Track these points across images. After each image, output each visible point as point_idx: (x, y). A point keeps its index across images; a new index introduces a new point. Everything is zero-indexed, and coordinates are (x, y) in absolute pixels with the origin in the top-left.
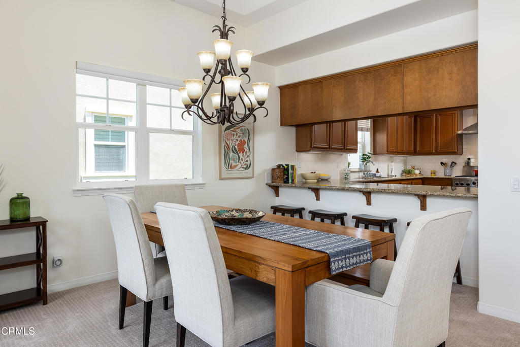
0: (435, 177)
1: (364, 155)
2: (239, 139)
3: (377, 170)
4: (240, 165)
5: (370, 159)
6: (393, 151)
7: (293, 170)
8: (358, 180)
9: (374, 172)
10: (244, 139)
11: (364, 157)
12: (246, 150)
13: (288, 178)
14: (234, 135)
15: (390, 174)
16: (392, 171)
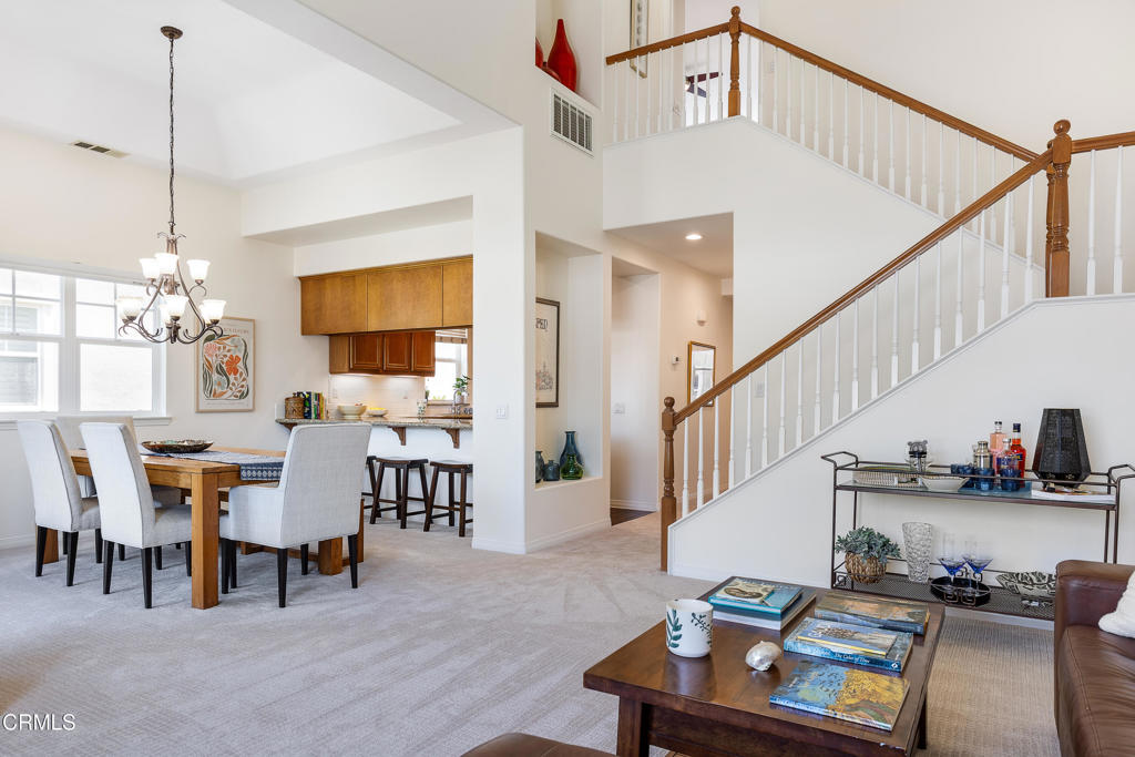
1: (458, 379)
2: (229, 354)
4: (230, 392)
7: (319, 401)
10: (238, 354)
12: (240, 370)
13: (309, 412)
14: (219, 348)
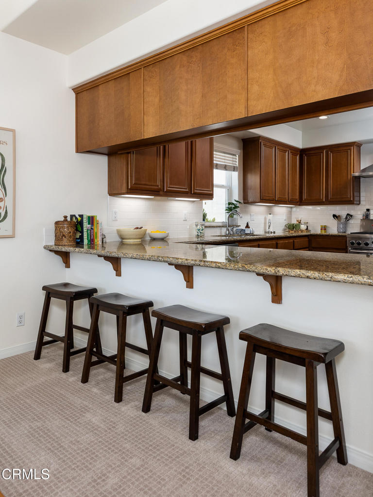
0: (326, 234)
1: (229, 204)
3: (248, 224)
5: (238, 210)
6: (270, 198)
7: (92, 224)
8: (219, 239)
9: (243, 227)
11: (230, 206)
13: (82, 237)
15: (267, 231)
16: (269, 226)
